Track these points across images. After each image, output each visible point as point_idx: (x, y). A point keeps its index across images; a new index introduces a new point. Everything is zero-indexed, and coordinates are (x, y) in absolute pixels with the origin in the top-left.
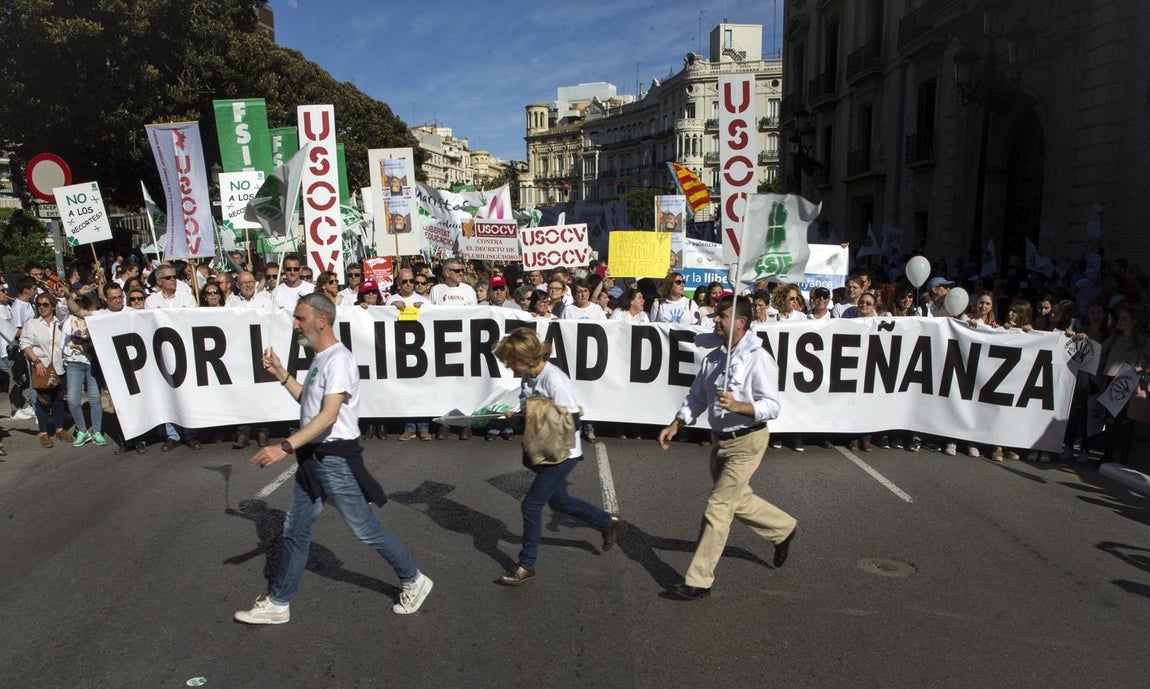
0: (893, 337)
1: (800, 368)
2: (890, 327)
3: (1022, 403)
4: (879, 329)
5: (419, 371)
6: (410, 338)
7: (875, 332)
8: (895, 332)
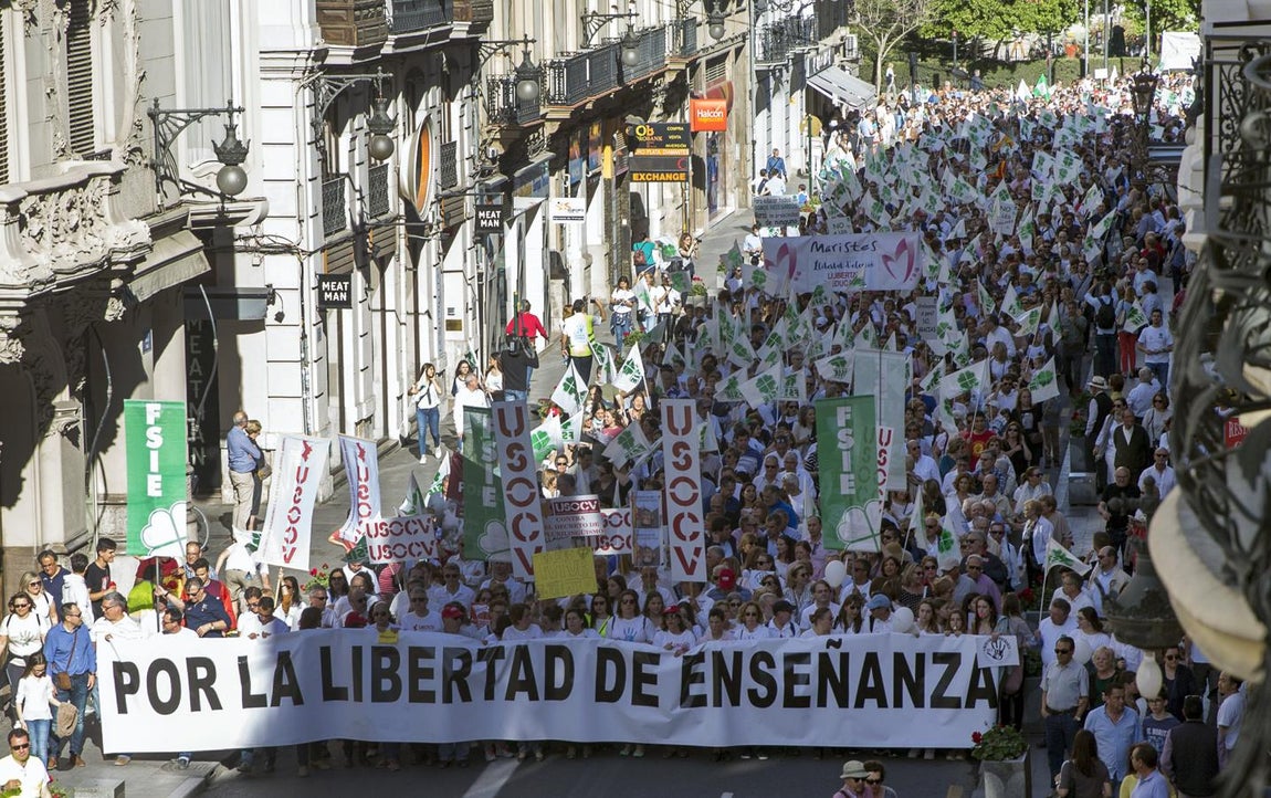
0: (842, 654)
1: (754, 685)
2: (837, 644)
3: (971, 704)
4: (828, 647)
5: (393, 695)
6: (386, 663)
7: (824, 650)
8: (843, 649)
